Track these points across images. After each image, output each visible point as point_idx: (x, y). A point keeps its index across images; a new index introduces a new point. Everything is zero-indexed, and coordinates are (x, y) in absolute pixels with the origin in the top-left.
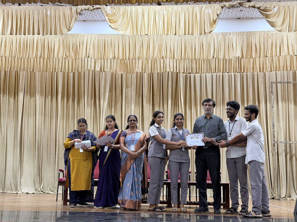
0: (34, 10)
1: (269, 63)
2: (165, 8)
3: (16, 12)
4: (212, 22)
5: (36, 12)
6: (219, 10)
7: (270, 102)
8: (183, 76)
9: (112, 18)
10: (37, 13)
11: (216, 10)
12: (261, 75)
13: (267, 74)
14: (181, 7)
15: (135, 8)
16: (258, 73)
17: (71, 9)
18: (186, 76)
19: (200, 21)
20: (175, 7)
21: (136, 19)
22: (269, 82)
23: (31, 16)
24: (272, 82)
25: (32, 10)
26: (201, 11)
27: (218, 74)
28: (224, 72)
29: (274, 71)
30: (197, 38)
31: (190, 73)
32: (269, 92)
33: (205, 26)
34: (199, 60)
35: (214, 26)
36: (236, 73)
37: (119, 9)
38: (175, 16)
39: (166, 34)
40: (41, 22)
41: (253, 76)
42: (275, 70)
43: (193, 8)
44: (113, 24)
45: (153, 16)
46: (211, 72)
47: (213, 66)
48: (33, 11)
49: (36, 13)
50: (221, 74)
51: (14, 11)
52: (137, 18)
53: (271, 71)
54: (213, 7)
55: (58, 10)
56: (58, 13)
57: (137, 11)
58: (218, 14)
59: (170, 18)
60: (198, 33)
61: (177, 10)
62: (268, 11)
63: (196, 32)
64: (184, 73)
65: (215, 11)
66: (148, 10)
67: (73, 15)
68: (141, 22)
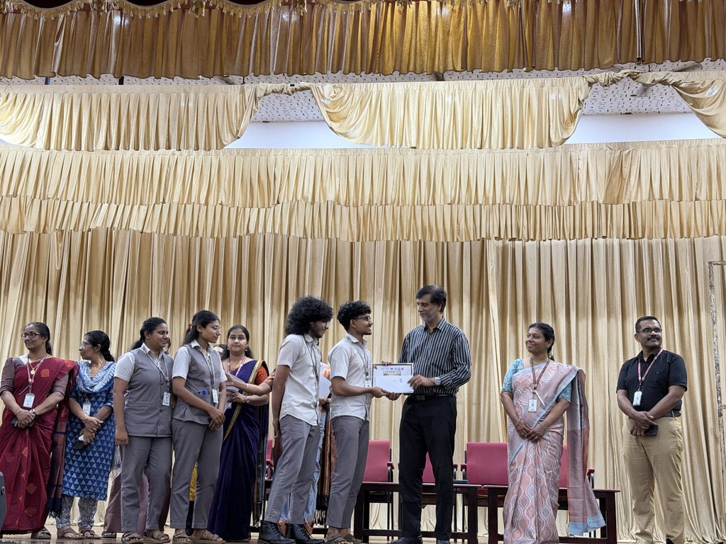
0: (159, 94)
1: (702, 216)
2: (457, 88)
3: (117, 99)
4: (566, 119)
5: (163, 99)
6: (583, 91)
7: (707, 310)
8: (498, 248)
9: (335, 111)
10: (167, 102)
11: (575, 91)
12: (684, 243)
13: (698, 241)
14: (494, 84)
15: (389, 87)
16: (678, 239)
17: (243, 92)
18: (504, 248)
19: (538, 117)
20: (481, 85)
21: (391, 110)
22: (704, 263)
23: (151, 108)
24: (710, 263)
25: (153, 95)
26: (542, 94)
27: (580, 242)
28: (596, 236)
29: (714, 234)
30: (530, 156)
31: (513, 239)
32: (706, 287)
33: (551, 128)
34: (535, 207)
35: (572, 127)
36: (624, 241)
37: (352, 91)
38: (479, 106)
39: (459, 146)
40: (175, 120)
41: (666, 247)
42: (717, 232)
43: (523, 87)
44: (338, 124)
45: (430, 105)
46: (565, 238)
47: (569, 223)
48: (158, 97)
49: (164, 102)
50: (588, 241)
51: (114, 96)
52: (393, 110)
53: (708, 235)
54: (569, 84)
55: (213, 95)
56: (213, 100)
57: (393, 94)
58: (581, 99)
59: (468, 110)
60: (535, 145)
61: (484, 92)
62: (699, 91)
63: (530, 141)
64: (498, 238)
65: (573, 93)
66: (417, 92)
67: (247, 104)
68: (402, 119)
